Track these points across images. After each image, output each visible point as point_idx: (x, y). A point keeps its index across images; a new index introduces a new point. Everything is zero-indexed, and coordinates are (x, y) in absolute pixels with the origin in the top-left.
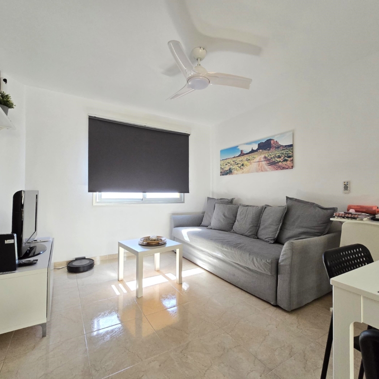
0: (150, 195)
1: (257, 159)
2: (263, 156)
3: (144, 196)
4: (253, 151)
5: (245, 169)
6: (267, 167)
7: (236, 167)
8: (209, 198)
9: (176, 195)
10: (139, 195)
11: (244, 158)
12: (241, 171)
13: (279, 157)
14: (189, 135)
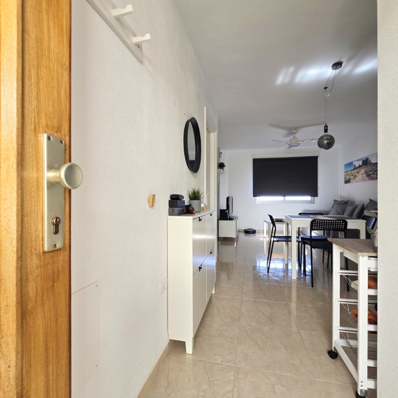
0: (289, 198)
1: (361, 173)
2: (364, 170)
3: (284, 199)
4: (360, 166)
5: (357, 178)
6: (366, 178)
7: (352, 177)
8: (335, 200)
9: (308, 198)
10: (280, 198)
11: (356, 171)
12: (354, 180)
13: (371, 171)
14: (318, 157)
